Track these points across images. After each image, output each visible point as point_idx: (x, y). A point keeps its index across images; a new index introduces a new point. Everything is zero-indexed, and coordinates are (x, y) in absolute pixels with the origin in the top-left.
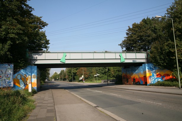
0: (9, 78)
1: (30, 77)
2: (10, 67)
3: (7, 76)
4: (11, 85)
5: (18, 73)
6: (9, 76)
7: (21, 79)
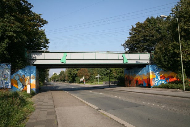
0: (6, 78)
1: (28, 77)
2: (7, 67)
3: (5, 76)
4: (9, 86)
5: (15, 73)
6: (6, 76)
7: (19, 80)
